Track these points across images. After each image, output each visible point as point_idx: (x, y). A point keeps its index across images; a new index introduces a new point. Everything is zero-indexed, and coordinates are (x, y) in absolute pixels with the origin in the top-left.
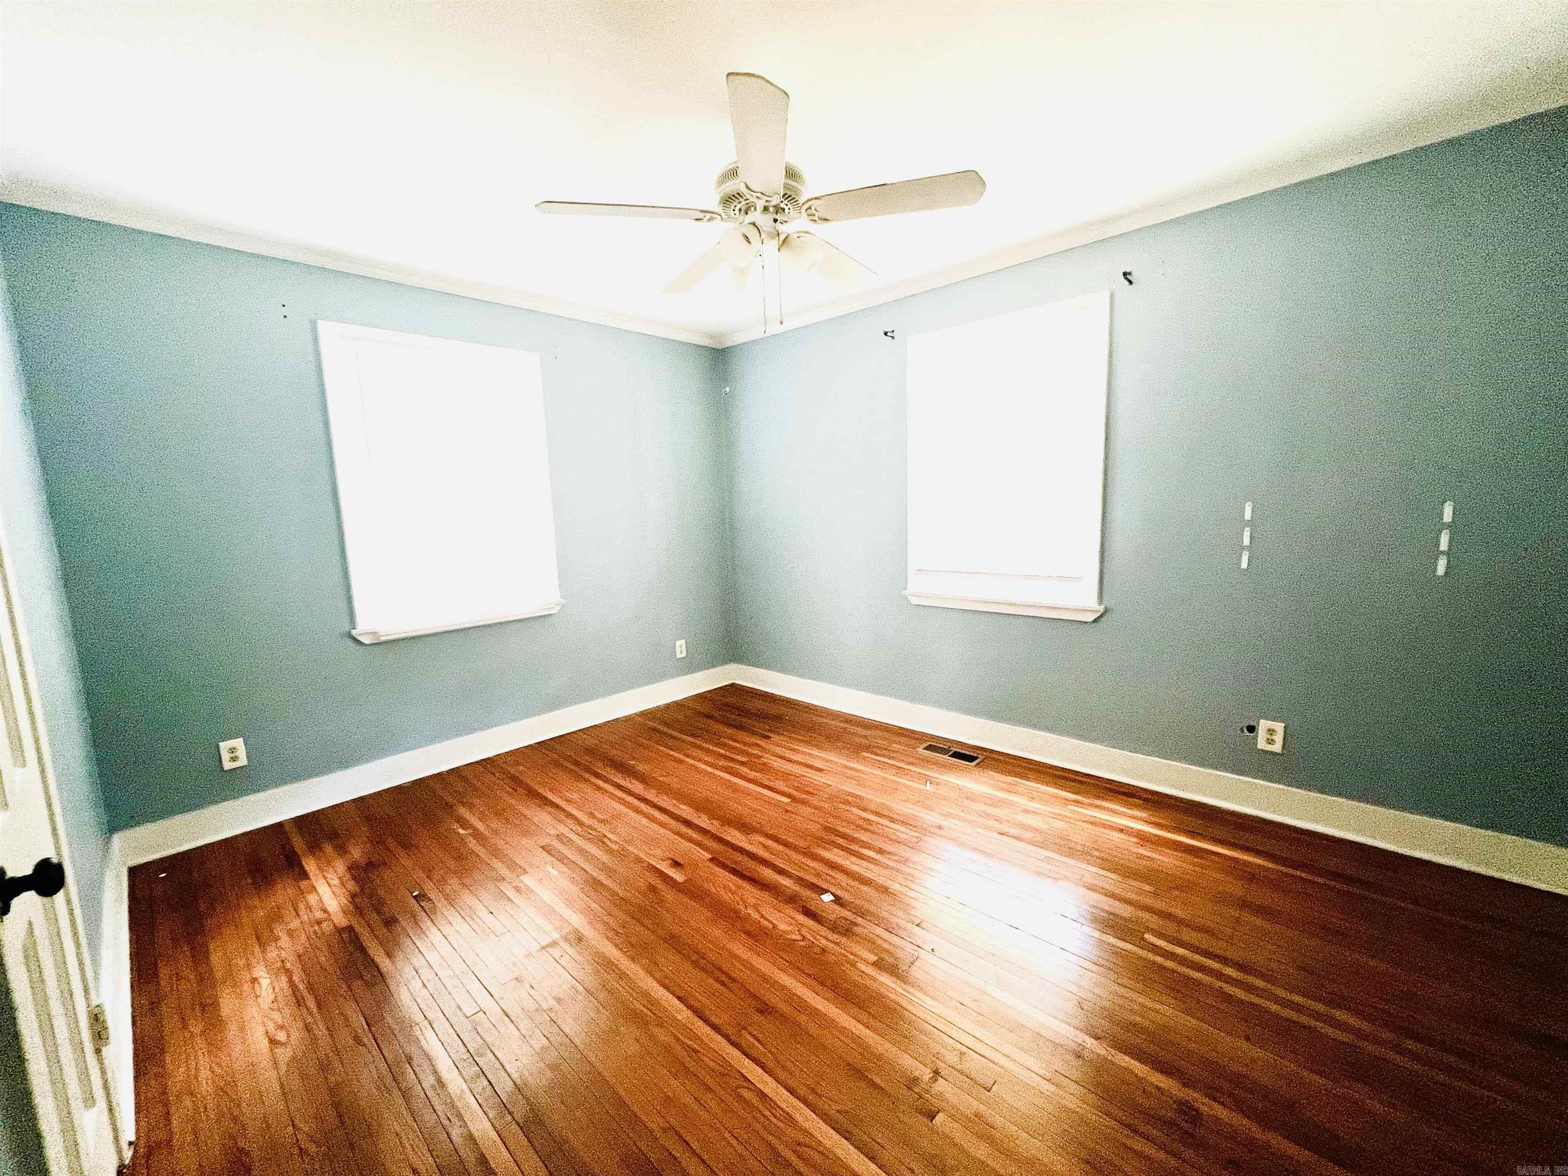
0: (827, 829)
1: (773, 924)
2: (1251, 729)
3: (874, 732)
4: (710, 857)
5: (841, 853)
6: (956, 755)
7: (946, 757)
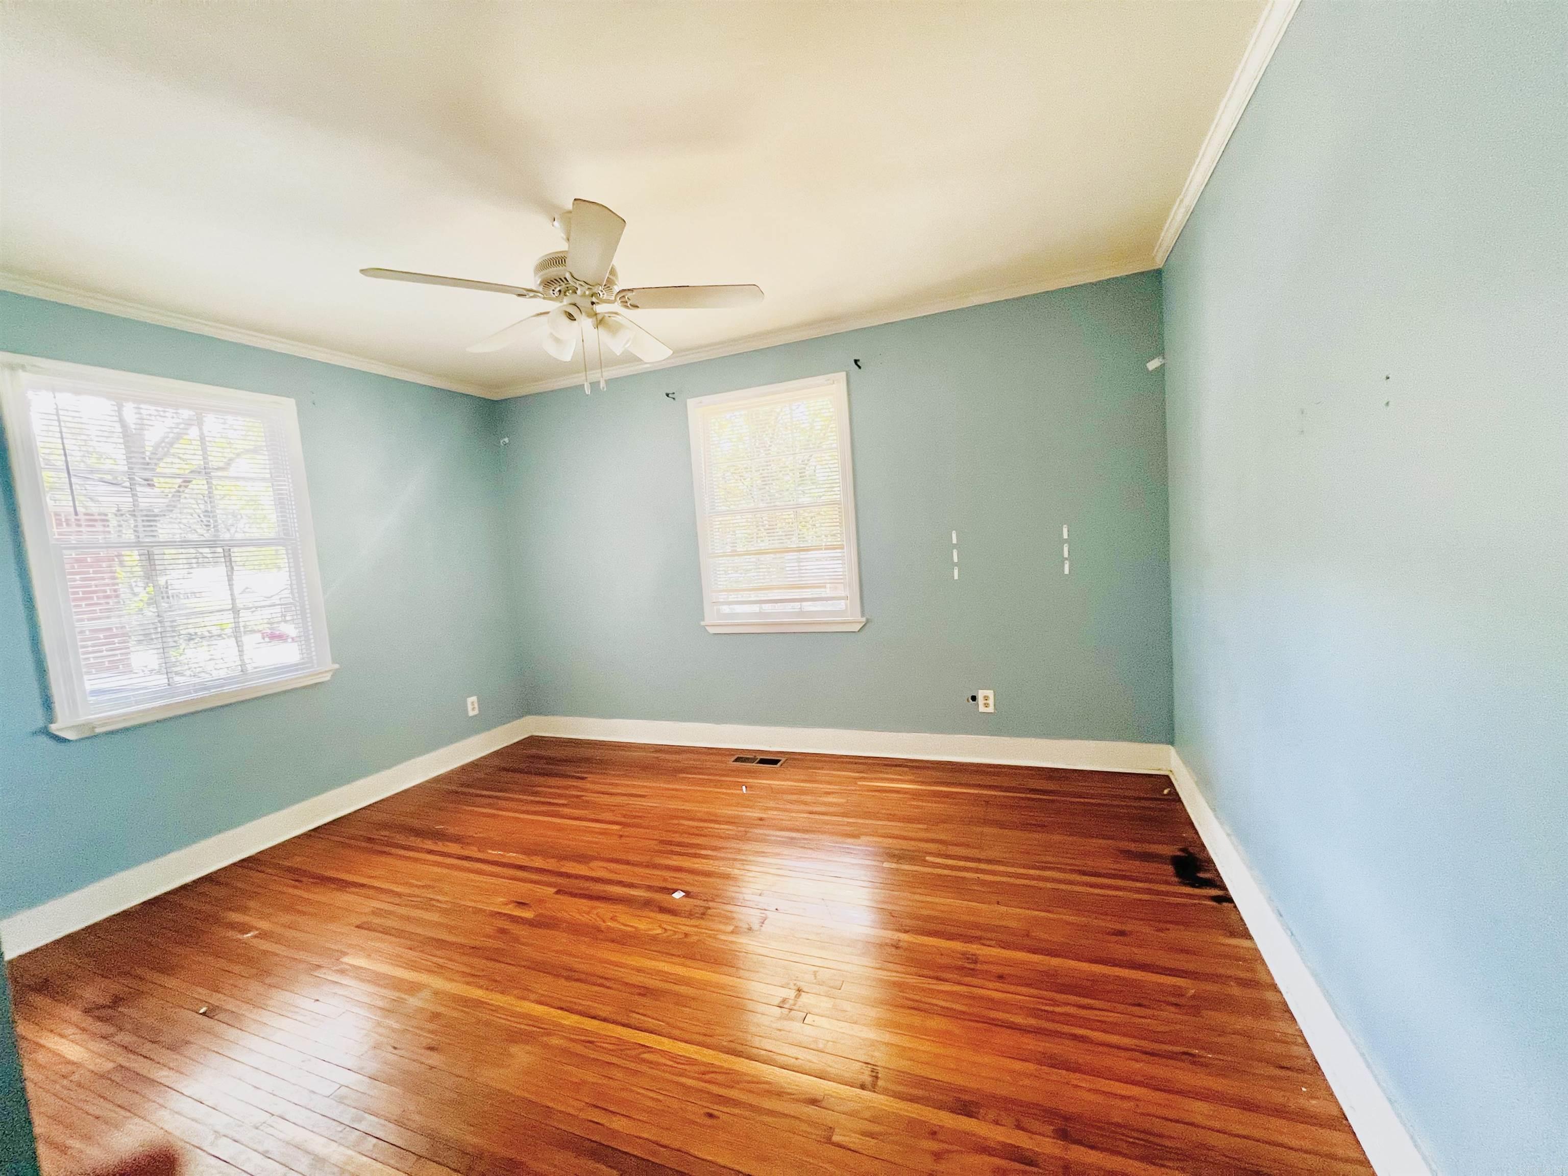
0: (662, 842)
1: (635, 928)
2: (974, 698)
3: (684, 756)
4: (555, 890)
5: (681, 858)
6: (763, 761)
7: (754, 764)
